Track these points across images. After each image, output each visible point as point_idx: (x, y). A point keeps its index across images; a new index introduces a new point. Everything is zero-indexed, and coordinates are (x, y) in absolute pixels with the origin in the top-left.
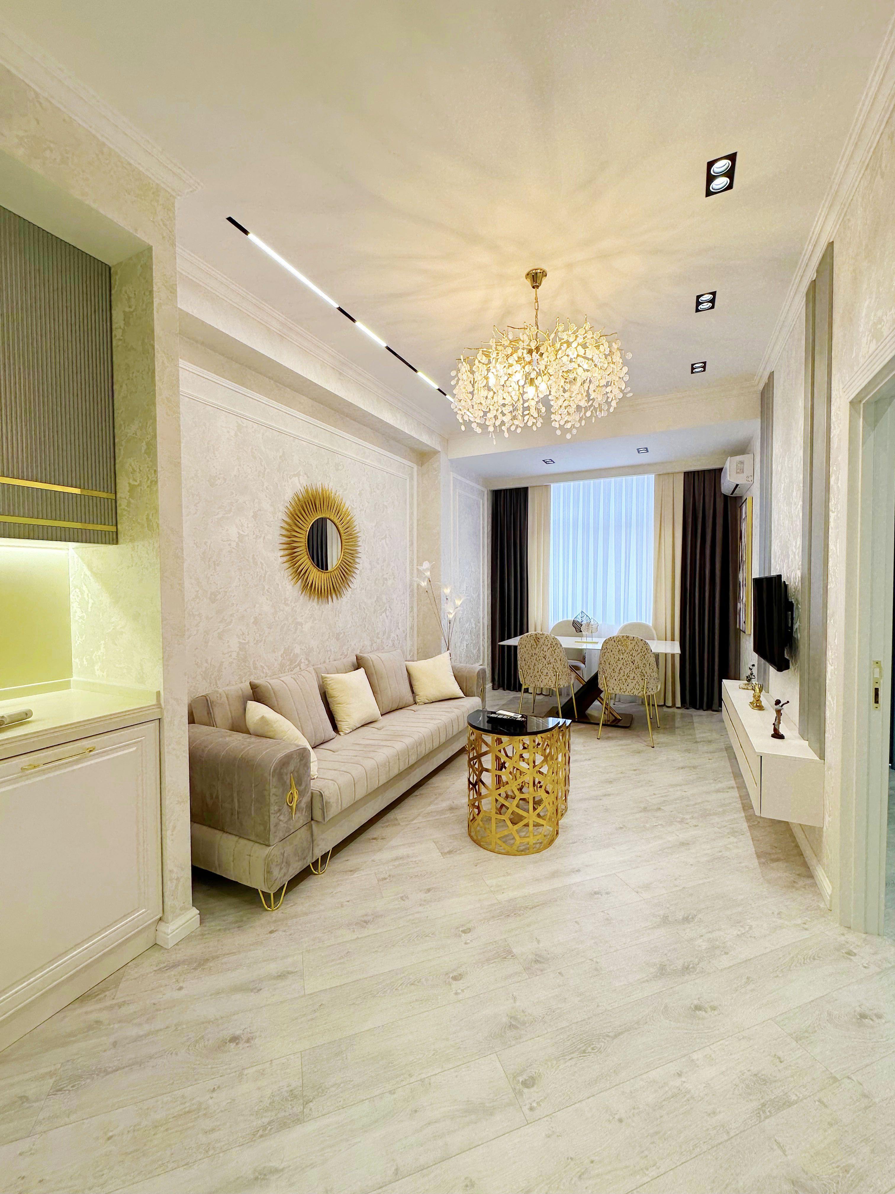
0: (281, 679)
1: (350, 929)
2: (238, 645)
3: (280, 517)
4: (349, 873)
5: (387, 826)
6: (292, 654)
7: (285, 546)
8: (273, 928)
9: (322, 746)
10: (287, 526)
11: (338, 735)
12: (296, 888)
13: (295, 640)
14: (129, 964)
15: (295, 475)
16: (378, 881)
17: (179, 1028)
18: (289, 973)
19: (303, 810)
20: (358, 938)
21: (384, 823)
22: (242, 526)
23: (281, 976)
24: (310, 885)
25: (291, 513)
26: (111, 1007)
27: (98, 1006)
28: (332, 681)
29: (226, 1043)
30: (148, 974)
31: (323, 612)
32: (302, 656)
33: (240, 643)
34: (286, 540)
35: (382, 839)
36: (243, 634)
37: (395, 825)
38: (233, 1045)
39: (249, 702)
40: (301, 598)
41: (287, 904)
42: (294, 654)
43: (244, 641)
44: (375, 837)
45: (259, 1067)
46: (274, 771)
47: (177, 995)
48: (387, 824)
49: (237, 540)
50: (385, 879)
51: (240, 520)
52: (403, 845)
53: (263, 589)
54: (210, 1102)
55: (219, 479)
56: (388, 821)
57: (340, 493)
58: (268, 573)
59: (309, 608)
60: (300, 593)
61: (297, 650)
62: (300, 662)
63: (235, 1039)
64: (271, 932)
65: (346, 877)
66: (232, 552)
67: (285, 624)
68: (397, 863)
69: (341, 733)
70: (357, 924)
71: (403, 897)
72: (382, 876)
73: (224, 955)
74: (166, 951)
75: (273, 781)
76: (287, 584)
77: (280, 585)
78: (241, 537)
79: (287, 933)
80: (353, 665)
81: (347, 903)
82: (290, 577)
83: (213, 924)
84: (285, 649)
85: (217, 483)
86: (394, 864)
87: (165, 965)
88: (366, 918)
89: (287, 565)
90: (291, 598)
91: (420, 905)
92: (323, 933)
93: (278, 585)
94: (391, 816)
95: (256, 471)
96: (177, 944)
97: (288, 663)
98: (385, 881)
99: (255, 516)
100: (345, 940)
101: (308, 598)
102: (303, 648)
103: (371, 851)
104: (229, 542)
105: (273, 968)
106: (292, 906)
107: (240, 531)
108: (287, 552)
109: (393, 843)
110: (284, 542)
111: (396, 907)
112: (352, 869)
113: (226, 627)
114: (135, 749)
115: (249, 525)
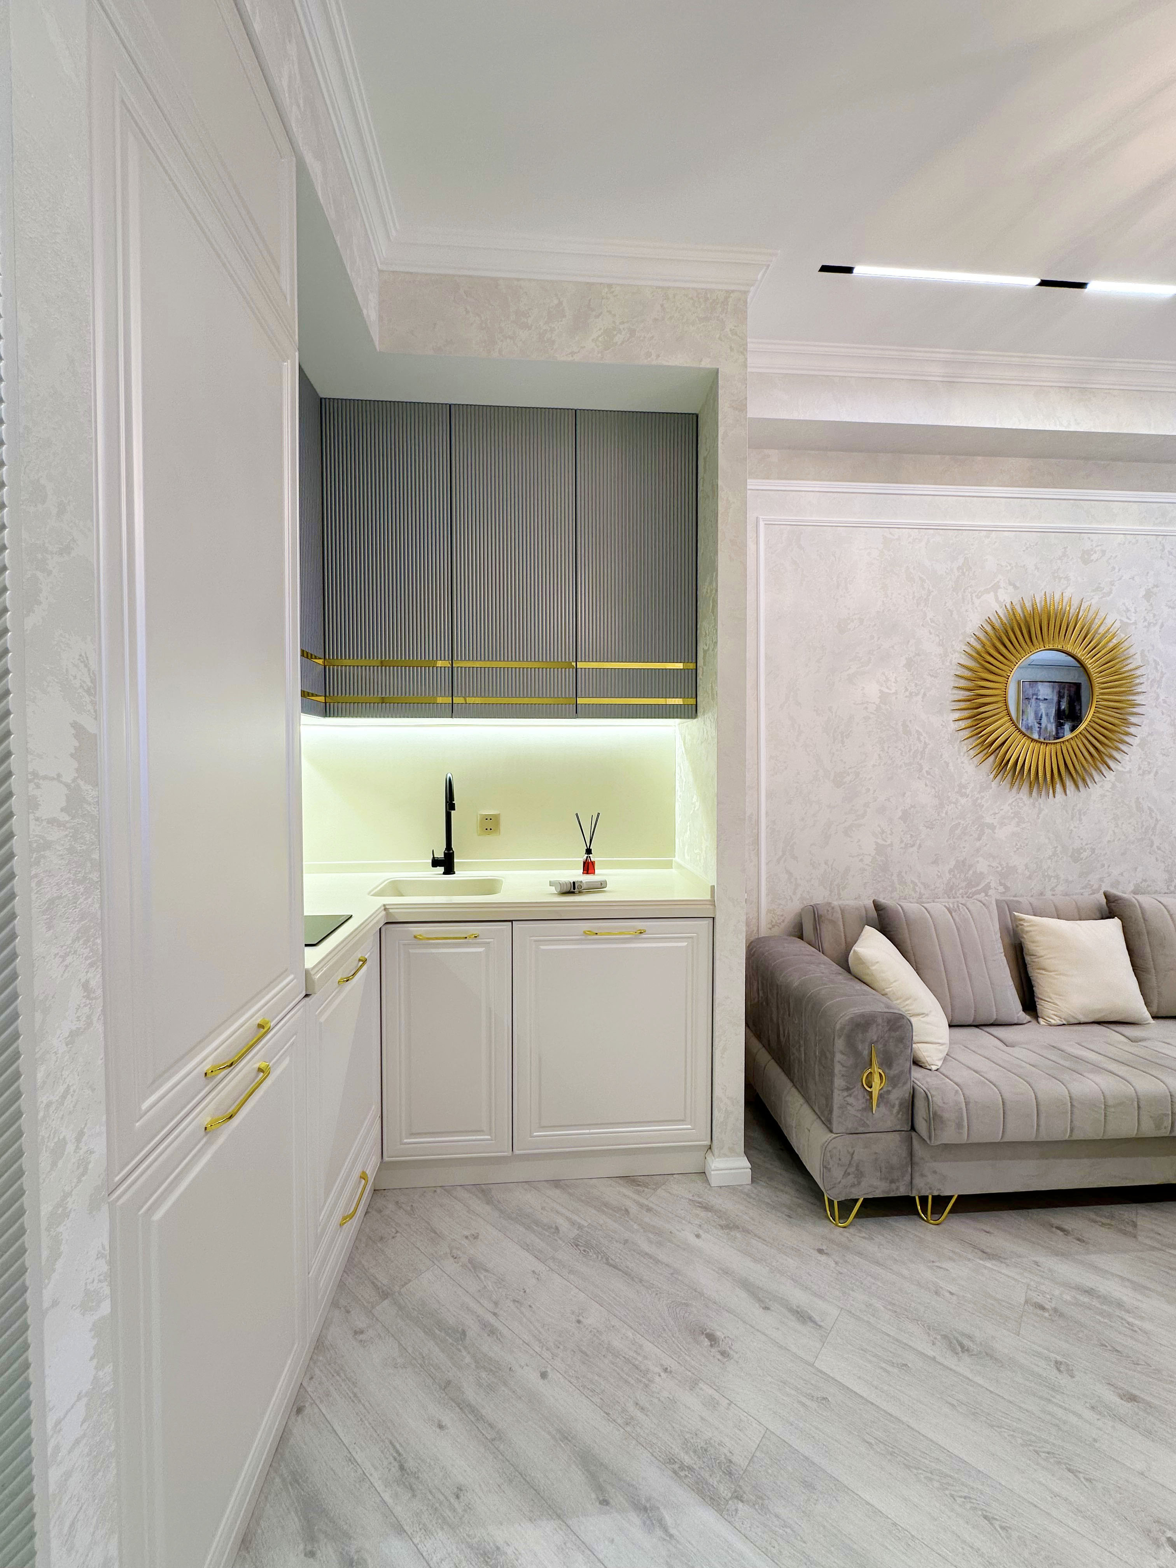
0: (925, 905)
1: (929, 1335)
2: (875, 846)
3: (955, 661)
4: (980, 1253)
5: (1103, 1225)
6: (971, 872)
7: (963, 705)
8: (824, 1248)
9: (983, 1028)
10: (967, 674)
11: (1034, 1022)
12: (884, 1219)
13: (978, 850)
14: (674, 1176)
15: (987, 591)
16: (1026, 1302)
17: (675, 1276)
18: (811, 1319)
19: (893, 1107)
20: (934, 1359)
21: (1101, 1216)
22: (887, 680)
23: (802, 1316)
24: (903, 1226)
25: (978, 653)
26: (641, 1206)
27: (636, 1197)
28: (1035, 928)
29: (703, 1333)
30: (682, 1197)
31: (1040, 810)
32: (991, 877)
33: (877, 843)
34: (963, 694)
35: (1079, 1240)
36: (883, 832)
37: (1125, 1233)
38: (707, 1342)
39: (868, 928)
40: (994, 785)
41: (860, 1231)
42: (975, 872)
43: (884, 843)
44: (1066, 1227)
45: (716, 1396)
46: (842, 1029)
47: (692, 1239)
48: (1104, 1220)
49: (877, 701)
50: (1043, 1308)
51: (883, 674)
52: (1122, 1278)
53: (920, 770)
54: (657, 1379)
55: (853, 621)
56: (1112, 1217)
57: (1093, 601)
58: (929, 747)
59: (1010, 802)
60: (992, 776)
61: (982, 866)
62: (988, 886)
63: (712, 1338)
64: (820, 1251)
65: (970, 1256)
66: (870, 718)
67: (959, 824)
68: (1085, 1299)
69: (1040, 1020)
70: (945, 1337)
71: (1061, 1363)
72: (1040, 1299)
73: (755, 1235)
74: (709, 1187)
75: (840, 1044)
76: (966, 762)
77: (951, 764)
78: (884, 697)
79: (838, 1268)
80: (1100, 910)
81: (948, 1295)
82: (972, 753)
83: (764, 1191)
84: (957, 861)
85: (849, 627)
86: (1078, 1296)
87: (700, 1200)
88: (966, 1342)
89: (966, 733)
90: (972, 785)
91: (1093, 1408)
92: (884, 1307)
93: (947, 764)
94: (1126, 1212)
95: (913, 598)
96: (720, 1187)
97: (964, 884)
98: (1040, 1312)
99: (909, 664)
100: (910, 1343)
101: (1008, 786)
102: (994, 864)
103: (1042, 1246)
104: (865, 705)
105: (799, 1297)
106: (864, 1238)
107: (882, 689)
108: (966, 714)
109: (1101, 1260)
110: (961, 698)
111: (1036, 1369)
112: (988, 1250)
113: (856, 820)
114: (685, 944)
115: (898, 679)
